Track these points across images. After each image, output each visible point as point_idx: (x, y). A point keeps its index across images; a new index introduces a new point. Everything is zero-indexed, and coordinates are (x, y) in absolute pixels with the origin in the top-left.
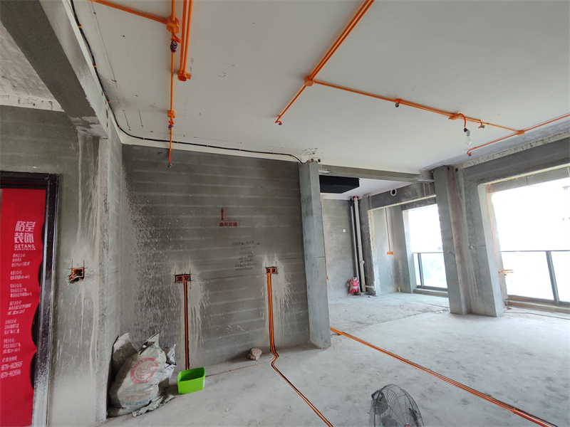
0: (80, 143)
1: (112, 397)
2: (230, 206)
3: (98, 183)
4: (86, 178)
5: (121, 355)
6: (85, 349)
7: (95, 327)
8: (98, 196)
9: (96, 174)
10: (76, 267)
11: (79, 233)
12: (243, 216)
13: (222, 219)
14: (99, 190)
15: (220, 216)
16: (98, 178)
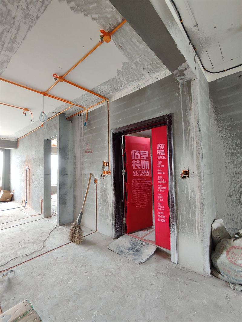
3: (193, 112)
4: (185, 111)
6: (193, 222)
7: (198, 210)
8: (193, 121)
9: (191, 106)
10: (184, 169)
11: (184, 148)
14: (193, 118)
16: (193, 108)
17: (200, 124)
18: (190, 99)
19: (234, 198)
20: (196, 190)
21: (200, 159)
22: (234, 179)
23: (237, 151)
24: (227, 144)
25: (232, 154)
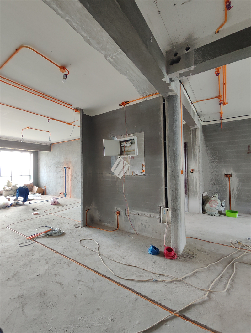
0: (191, 132)
1: (203, 208)
3: (197, 143)
4: (193, 142)
5: (205, 198)
6: (195, 192)
7: (198, 186)
8: (197, 147)
9: (196, 140)
10: (192, 169)
11: (192, 159)
15: (248, 149)
16: (197, 141)
17: (200, 149)
18: (196, 137)
20: (197, 178)
21: (200, 164)
22: (212, 173)
24: (210, 157)
25: (212, 162)
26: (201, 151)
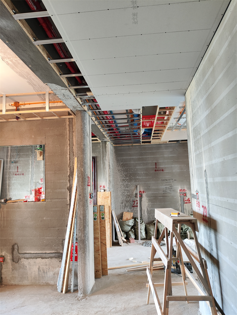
0: (101, 144)
2: (160, 161)
3: (107, 158)
4: (103, 157)
8: (107, 163)
11: (102, 177)
12: (166, 166)
13: (156, 168)
14: (107, 161)
15: (155, 167)
16: (107, 156)
17: (110, 165)
18: (106, 151)
19: (124, 204)
21: (110, 183)
22: (123, 193)
23: (125, 178)
24: (121, 174)
25: (123, 180)
26: (111, 167)
